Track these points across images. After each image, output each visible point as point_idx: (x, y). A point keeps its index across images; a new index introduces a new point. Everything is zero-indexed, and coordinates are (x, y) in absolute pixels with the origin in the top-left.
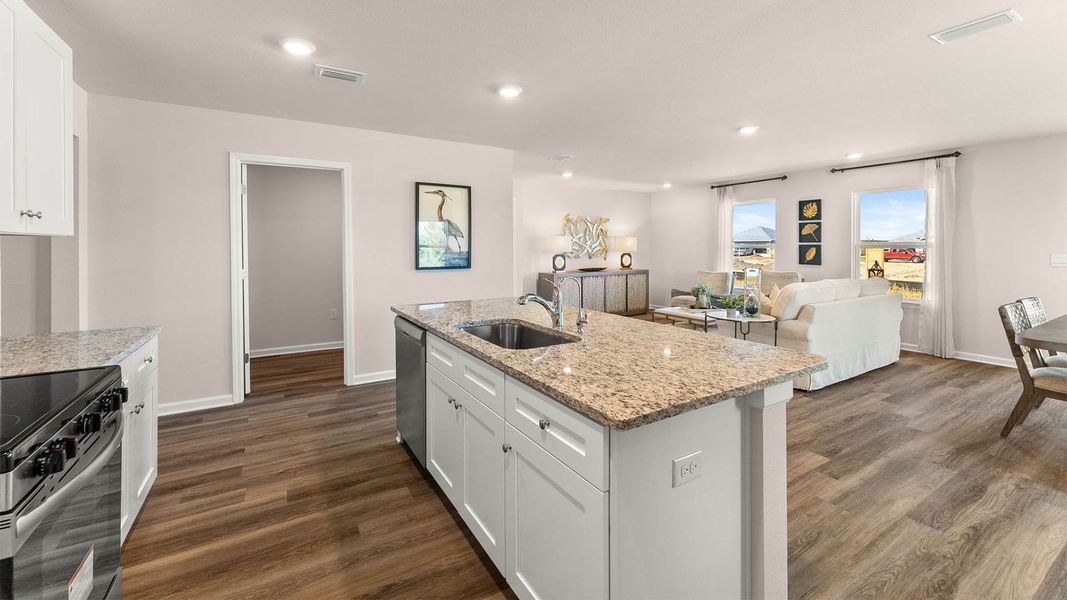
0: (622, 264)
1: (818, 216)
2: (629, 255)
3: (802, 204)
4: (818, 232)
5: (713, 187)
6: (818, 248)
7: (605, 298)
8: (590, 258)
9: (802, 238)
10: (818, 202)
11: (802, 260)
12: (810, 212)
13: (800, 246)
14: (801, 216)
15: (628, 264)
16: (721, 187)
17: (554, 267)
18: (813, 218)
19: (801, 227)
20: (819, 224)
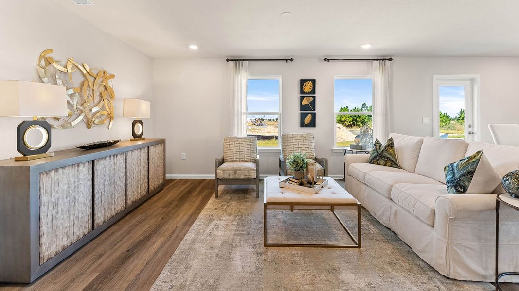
0: (134, 134)
1: (313, 91)
2: (141, 122)
3: (303, 82)
4: (313, 103)
5: (228, 60)
6: (314, 115)
7: (126, 185)
8: (89, 126)
9: (302, 107)
10: (314, 81)
11: (303, 125)
12: (308, 88)
13: (301, 113)
14: (302, 92)
15: (139, 133)
16: (237, 61)
17: (21, 146)
18: (309, 93)
19: (302, 98)
20: (314, 97)
